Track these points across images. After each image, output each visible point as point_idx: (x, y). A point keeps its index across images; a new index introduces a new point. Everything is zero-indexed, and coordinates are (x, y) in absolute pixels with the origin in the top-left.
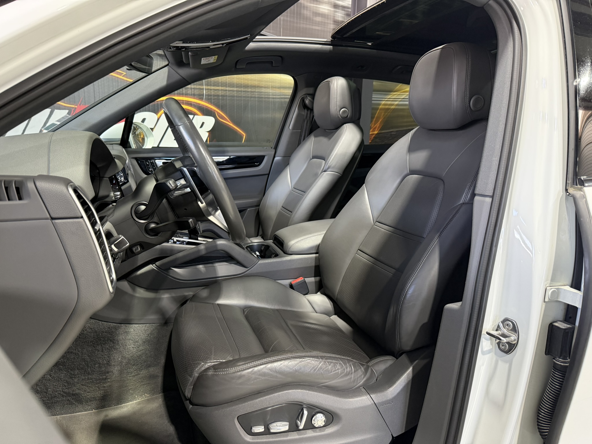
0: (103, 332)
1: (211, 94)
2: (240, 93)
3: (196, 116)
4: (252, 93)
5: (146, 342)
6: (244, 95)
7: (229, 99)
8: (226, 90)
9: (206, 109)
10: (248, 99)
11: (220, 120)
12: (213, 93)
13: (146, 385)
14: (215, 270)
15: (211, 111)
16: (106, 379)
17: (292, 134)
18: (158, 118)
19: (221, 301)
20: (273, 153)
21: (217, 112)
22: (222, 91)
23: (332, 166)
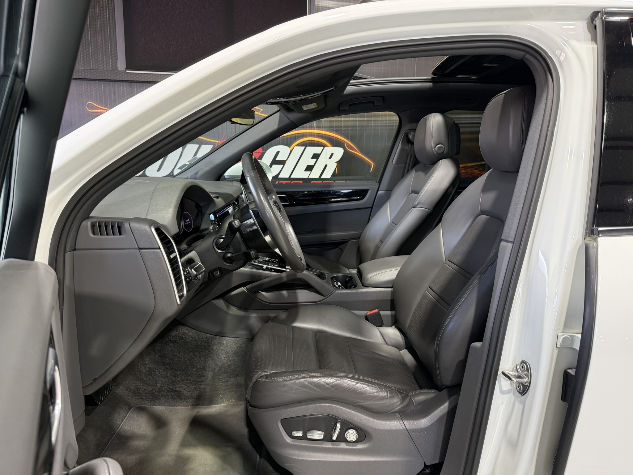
0: (201, 341)
1: (341, 125)
2: (370, 122)
3: (325, 148)
4: (383, 122)
5: (235, 353)
6: (374, 125)
7: (358, 130)
8: (357, 121)
9: (336, 140)
10: (378, 128)
11: (349, 151)
12: (343, 125)
13: (233, 392)
14: (296, 296)
15: (341, 142)
16: (201, 382)
17: (395, 168)
18: (291, 150)
19: (297, 324)
20: (377, 187)
21: (346, 142)
22: (352, 122)
23: (422, 201)
